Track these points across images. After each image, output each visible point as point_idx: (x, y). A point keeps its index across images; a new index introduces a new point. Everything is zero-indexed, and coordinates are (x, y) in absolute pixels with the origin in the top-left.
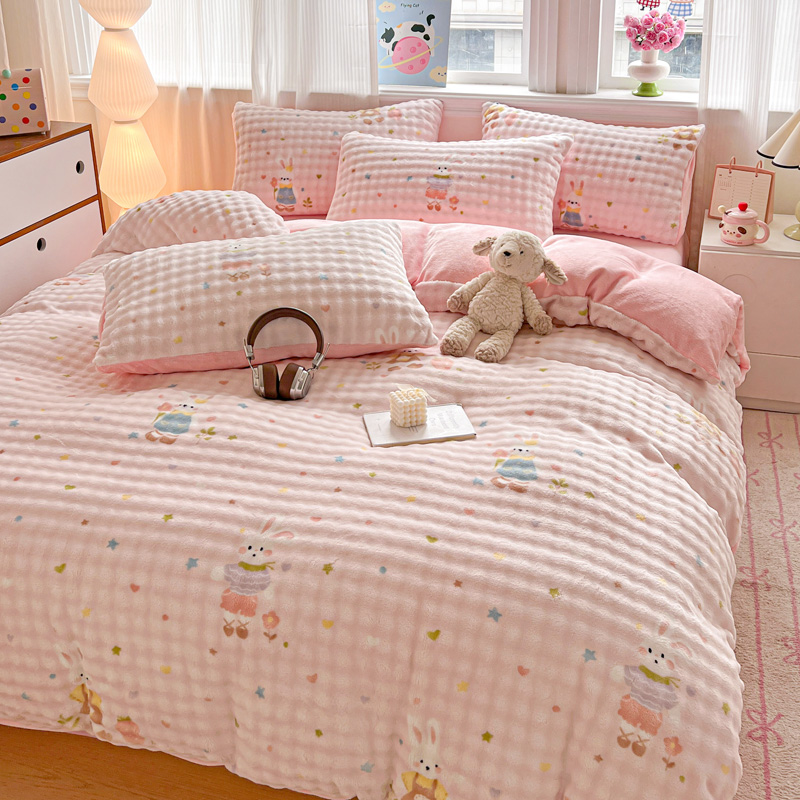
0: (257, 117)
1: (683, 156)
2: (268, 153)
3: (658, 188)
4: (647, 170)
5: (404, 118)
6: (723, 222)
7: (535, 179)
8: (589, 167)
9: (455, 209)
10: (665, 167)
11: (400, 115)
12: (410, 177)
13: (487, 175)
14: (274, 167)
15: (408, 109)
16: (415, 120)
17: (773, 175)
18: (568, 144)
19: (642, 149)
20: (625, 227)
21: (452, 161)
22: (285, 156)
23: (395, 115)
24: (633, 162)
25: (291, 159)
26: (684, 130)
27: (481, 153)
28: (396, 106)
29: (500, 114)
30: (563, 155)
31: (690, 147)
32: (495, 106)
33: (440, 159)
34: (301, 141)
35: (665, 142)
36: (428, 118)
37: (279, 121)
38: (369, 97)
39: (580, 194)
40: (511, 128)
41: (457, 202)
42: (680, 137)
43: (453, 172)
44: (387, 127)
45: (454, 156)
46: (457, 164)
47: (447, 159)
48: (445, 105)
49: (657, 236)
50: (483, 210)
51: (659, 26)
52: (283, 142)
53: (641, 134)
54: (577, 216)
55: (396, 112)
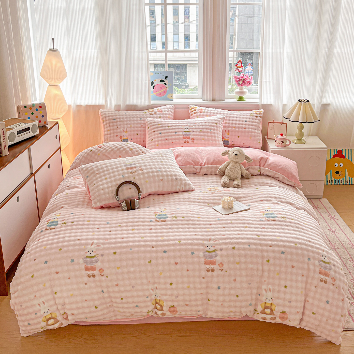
0: (111, 114)
1: (259, 120)
2: (117, 127)
3: (253, 130)
4: (249, 125)
5: (163, 112)
6: (275, 140)
7: (217, 130)
8: (230, 125)
9: (194, 142)
10: (254, 124)
11: (162, 111)
12: (176, 133)
13: (202, 130)
14: (120, 132)
15: (164, 109)
16: (167, 113)
17: (287, 124)
18: (224, 118)
19: (246, 118)
20: (244, 144)
21: (189, 126)
22: (124, 128)
23: (160, 111)
24: (244, 123)
25: (126, 129)
26: (258, 111)
27: (198, 123)
28: (159, 108)
29: (196, 109)
30: (223, 122)
31: (260, 117)
32: (193, 106)
33: (185, 126)
34: (129, 122)
35: (253, 116)
36: (171, 112)
37: (119, 116)
38: (148, 105)
39: (228, 134)
40: (202, 114)
41: (194, 139)
42: (257, 114)
43: (191, 130)
44: (159, 116)
45: (189, 124)
46: (191, 127)
47: (187, 126)
48: (176, 106)
49: (254, 146)
50: (203, 142)
51: (246, 78)
52: (122, 123)
53: (245, 113)
54: (228, 141)
55: (160, 110)
